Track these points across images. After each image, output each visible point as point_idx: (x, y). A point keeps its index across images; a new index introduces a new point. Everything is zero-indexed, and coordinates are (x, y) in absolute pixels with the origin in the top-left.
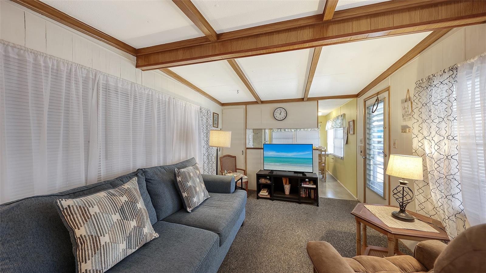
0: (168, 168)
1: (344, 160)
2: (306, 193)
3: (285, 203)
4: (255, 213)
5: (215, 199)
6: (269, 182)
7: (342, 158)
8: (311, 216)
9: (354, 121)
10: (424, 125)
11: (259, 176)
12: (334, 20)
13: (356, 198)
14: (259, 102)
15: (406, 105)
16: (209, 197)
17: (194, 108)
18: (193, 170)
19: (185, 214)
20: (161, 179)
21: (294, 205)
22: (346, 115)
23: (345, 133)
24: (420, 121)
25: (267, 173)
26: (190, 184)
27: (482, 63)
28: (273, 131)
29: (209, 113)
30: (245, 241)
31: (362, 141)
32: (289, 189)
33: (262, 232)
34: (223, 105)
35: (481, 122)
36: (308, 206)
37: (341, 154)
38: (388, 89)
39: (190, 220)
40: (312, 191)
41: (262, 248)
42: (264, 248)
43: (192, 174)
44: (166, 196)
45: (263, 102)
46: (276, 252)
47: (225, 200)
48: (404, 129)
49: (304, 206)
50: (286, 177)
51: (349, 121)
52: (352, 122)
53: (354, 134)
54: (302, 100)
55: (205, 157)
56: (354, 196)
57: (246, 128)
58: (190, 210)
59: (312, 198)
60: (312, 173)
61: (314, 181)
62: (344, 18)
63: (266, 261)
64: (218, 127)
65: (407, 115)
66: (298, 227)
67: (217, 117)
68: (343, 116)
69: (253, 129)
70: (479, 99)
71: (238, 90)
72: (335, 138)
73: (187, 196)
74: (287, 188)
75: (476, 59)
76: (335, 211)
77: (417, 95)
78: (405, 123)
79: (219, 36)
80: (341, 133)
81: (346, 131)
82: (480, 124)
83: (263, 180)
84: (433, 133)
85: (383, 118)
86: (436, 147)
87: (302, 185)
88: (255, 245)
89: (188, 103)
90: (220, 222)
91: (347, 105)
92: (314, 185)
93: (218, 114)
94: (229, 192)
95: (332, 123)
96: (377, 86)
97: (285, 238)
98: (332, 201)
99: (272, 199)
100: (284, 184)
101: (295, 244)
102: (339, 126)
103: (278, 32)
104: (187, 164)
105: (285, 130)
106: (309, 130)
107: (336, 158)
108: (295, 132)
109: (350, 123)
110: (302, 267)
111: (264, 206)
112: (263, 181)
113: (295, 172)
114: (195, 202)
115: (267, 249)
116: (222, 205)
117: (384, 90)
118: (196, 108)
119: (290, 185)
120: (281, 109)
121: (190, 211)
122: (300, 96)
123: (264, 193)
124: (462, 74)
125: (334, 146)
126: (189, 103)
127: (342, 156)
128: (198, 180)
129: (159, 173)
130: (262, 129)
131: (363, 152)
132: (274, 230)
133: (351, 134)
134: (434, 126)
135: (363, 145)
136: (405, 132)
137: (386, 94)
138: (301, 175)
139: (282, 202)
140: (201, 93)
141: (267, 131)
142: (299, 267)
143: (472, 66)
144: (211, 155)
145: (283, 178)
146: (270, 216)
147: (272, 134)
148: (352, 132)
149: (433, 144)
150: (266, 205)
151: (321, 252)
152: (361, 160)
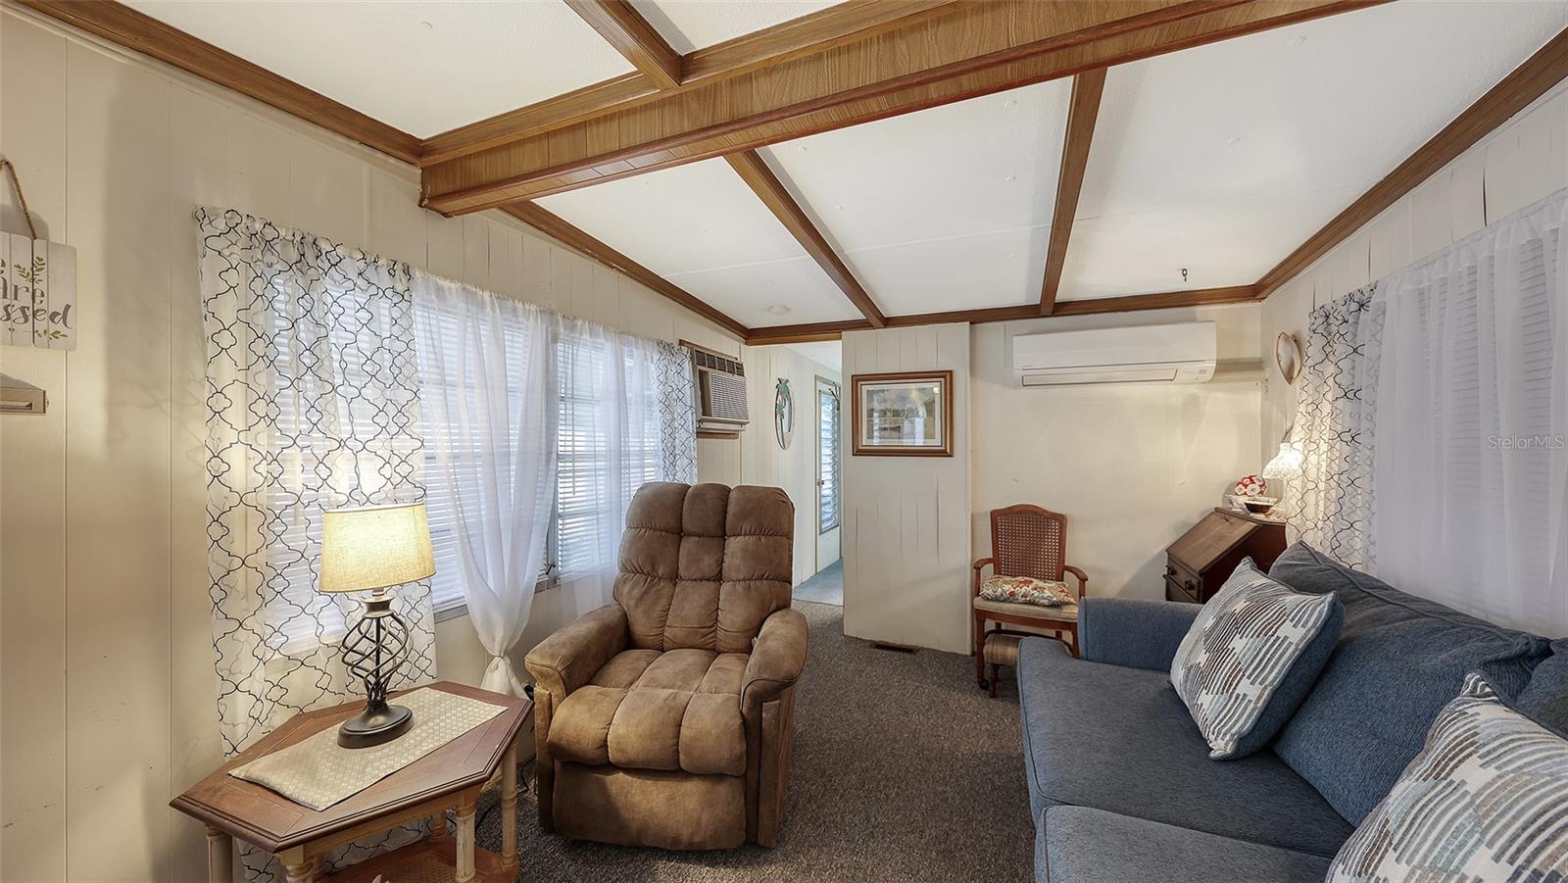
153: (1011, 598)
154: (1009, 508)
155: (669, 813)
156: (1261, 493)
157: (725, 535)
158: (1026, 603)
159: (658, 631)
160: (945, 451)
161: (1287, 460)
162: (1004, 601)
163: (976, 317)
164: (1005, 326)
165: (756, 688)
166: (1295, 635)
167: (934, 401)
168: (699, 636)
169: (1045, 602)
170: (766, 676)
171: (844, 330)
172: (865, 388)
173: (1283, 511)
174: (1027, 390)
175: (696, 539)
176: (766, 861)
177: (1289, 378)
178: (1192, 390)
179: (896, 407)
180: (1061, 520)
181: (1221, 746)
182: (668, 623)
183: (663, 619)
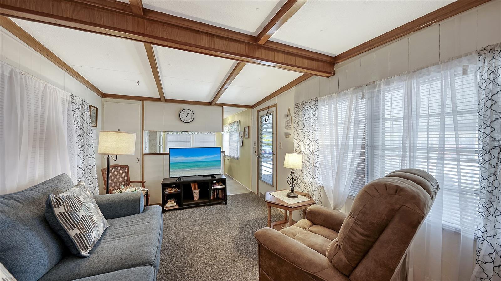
0: (23, 196)
1: (240, 160)
2: (215, 194)
3: (195, 209)
4: (166, 230)
5: (121, 226)
6: (177, 190)
7: (238, 159)
8: (223, 214)
9: (249, 127)
10: (301, 133)
11: (165, 186)
12: (264, 46)
13: (250, 190)
14: (162, 99)
15: (288, 118)
16: (108, 225)
17: (62, 96)
18: (81, 192)
19: (80, 261)
20: (15, 218)
21: (206, 208)
22: (242, 121)
23: (241, 137)
24: (298, 130)
25: (174, 181)
26: (82, 213)
27: (329, 100)
28: (167, 133)
29: (85, 105)
30: (167, 264)
31: (255, 144)
32: (199, 193)
33: (183, 247)
34: (105, 95)
35: (329, 132)
36: (219, 206)
37: (236, 155)
38: (275, 105)
39: (95, 266)
40: (220, 192)
41: (190, 262)
42: (192, 262)
43: (82, 199)
44: (34, 244)
45: (167, 101)
46: (206, 259)
47: (138, 224)
48: (287, 135)
49: (214, 207)
50: (194, 182)
51: (245, 127)
52: (247, 128)
53: (249, 138)
54: (210, 104)
55: (81, 171)
56: (249, 189)
57: (143, 130)
58: (86, 253)
59: (220, 198)
60: (221, 174)
61: (224, 181)
62: (270, 47)
63: (199, 273)
64: (96, 126)
65: (288, 126)
66: (216, 228)
67: (95, 112)
68: (239, 122)
69: (149, 131)
70: (328, 119)
71: (138, 82)
72: (231, 141)
73: (80, 232)
74: (196, 193)
75: (326, 97)
76: (240, 205)
77: (296, 113)
78: (287, 131)
79: (147, 11)
80: (236, 137)
81: (241, 135)
82: (328, 133)
83: (170, 189)
84: (306, 138)
85: (272, 126)
86: (308, 147)
87: (212, 187)
88: (180, 263)
89: (49, 85)
90: (149, 250)
91: (242, 113)
92: (223, 185)
93: (97, 109)
94: (138, 212)
95: (228, 128)
96: (267, 101)
97: (209, 243)
98: (235, 196)
99: (180, 209)
100: (193, 190)
101: (220, 245)
102: (235, 131)
103: (219, 37)
104: (57, 184)
105: (182, 133)
106: (206, 133)
107: (232, 159)
108: (193, 135)
109: (245, 128)
110: (233, 261)
111: (174, 218)
112: (169, 191)
113: (204, 176)
114: (93, 238)
115: (196, 260)
116: (137, 230)
117: (273, 105)
118: (63, 96)
119: (199, 189)
120: (188, 110)
121: (88, 255)
122: (209, 100)
123: (172, 204)
124: (320, 104)
125: (230, 149)
126: (51, 85)
127: (238, 157)
128: (92, 204)
129: (6, 209)
130: (156, 131)
131: (256, 152)
132: (195, 239)
133: (247, 138)
134: (306, 134)
135: (256, 147)
136: (287, 137)
137: (274, 109)
138: (210, 178)
139: (193, 209)
140: (72, 73)
141: (162, 133)
142: (231, 262)
143: (324, 100)
144: (89, 167)
145: (191, 184)
146: (185, 227)
147: (167, 136)
148: (247, 136)
149: (307, 145)
150: (176, 216)
151: (270, 236)
152: (255, 158)
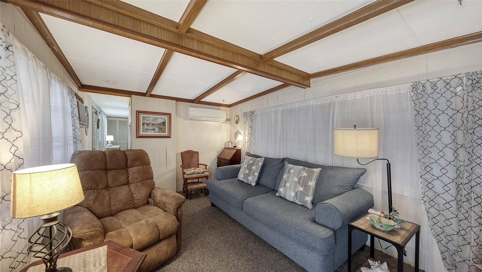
153: (194, 173)
154: (186, 151)
155: (158, 255)
156: (232, 144)
157: (127, 167)
158: (197, 174)
159: (109, 209)
160: (169, 136)
161: (240, 138)
162: (193, 174)
163: (177, 100)
164: (184, 104)
165: (178, 206)
166: (260, 164)
167: (165, 122)
168: (128, 205)
169: (201, 172)
170: (180, 201)
171: (133, 94)
172: (141, 116)
173: (239, 147)
174: (192, 121)
175: (115, 171)
176: (181, 254)
177: (237, 123)
178: (220, 124)
179: (153, 123)
180: (197, 153)
181: (254, 184)
182: (112, 205)
183: (110, 204)
